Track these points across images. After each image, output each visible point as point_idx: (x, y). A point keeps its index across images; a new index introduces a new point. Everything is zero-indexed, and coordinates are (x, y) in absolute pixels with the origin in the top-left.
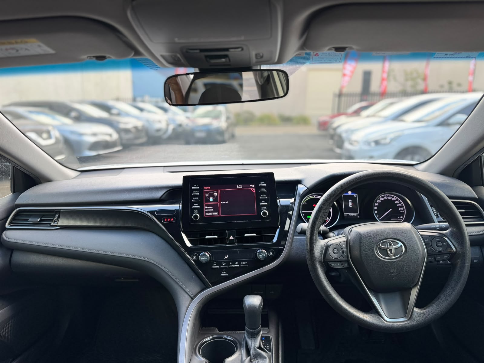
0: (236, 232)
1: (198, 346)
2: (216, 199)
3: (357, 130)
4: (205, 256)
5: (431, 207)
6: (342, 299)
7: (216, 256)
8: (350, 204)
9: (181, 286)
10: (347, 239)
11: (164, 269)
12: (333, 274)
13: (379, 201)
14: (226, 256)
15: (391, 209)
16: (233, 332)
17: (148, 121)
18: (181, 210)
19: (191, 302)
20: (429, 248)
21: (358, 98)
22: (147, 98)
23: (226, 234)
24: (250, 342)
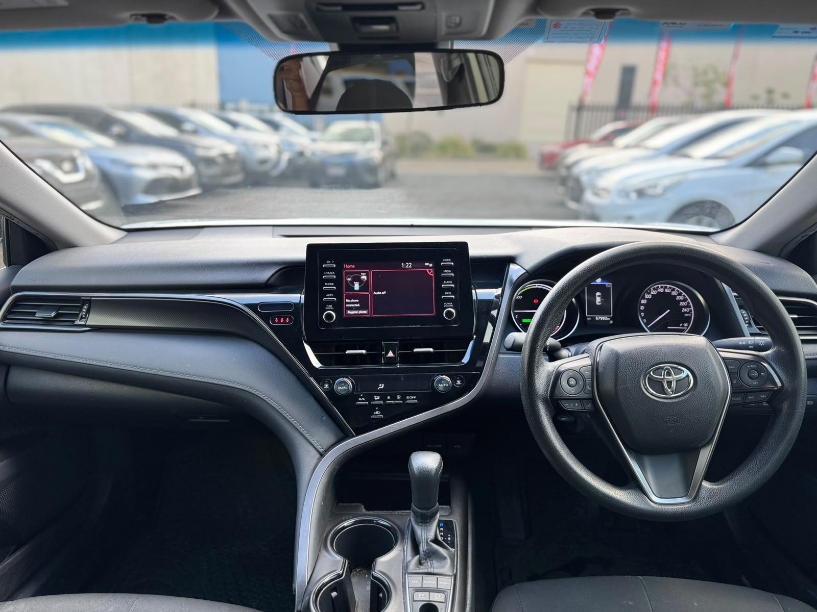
0: (400, 344)
1: (330, 535)
2: (364, 286)
3: (607, 170)
4: (344, 385)
5: (740, 309)
6: (580, 464)
7: (364, 383)
8: (598, 300)
9: (303, 433)
10: (592, 360)
11: (272, 404)
12: (563, 419)
13: (649, 296)
14: (380, 385)
15: (668, 311)
16: (390, 511)
17: (245, 144)
18: (302, 304)
19: (319, 460)
20: (736, 380)
21: (610, 115)
22: (244, 104)
23: (382, 348)
24: (419, 531)
